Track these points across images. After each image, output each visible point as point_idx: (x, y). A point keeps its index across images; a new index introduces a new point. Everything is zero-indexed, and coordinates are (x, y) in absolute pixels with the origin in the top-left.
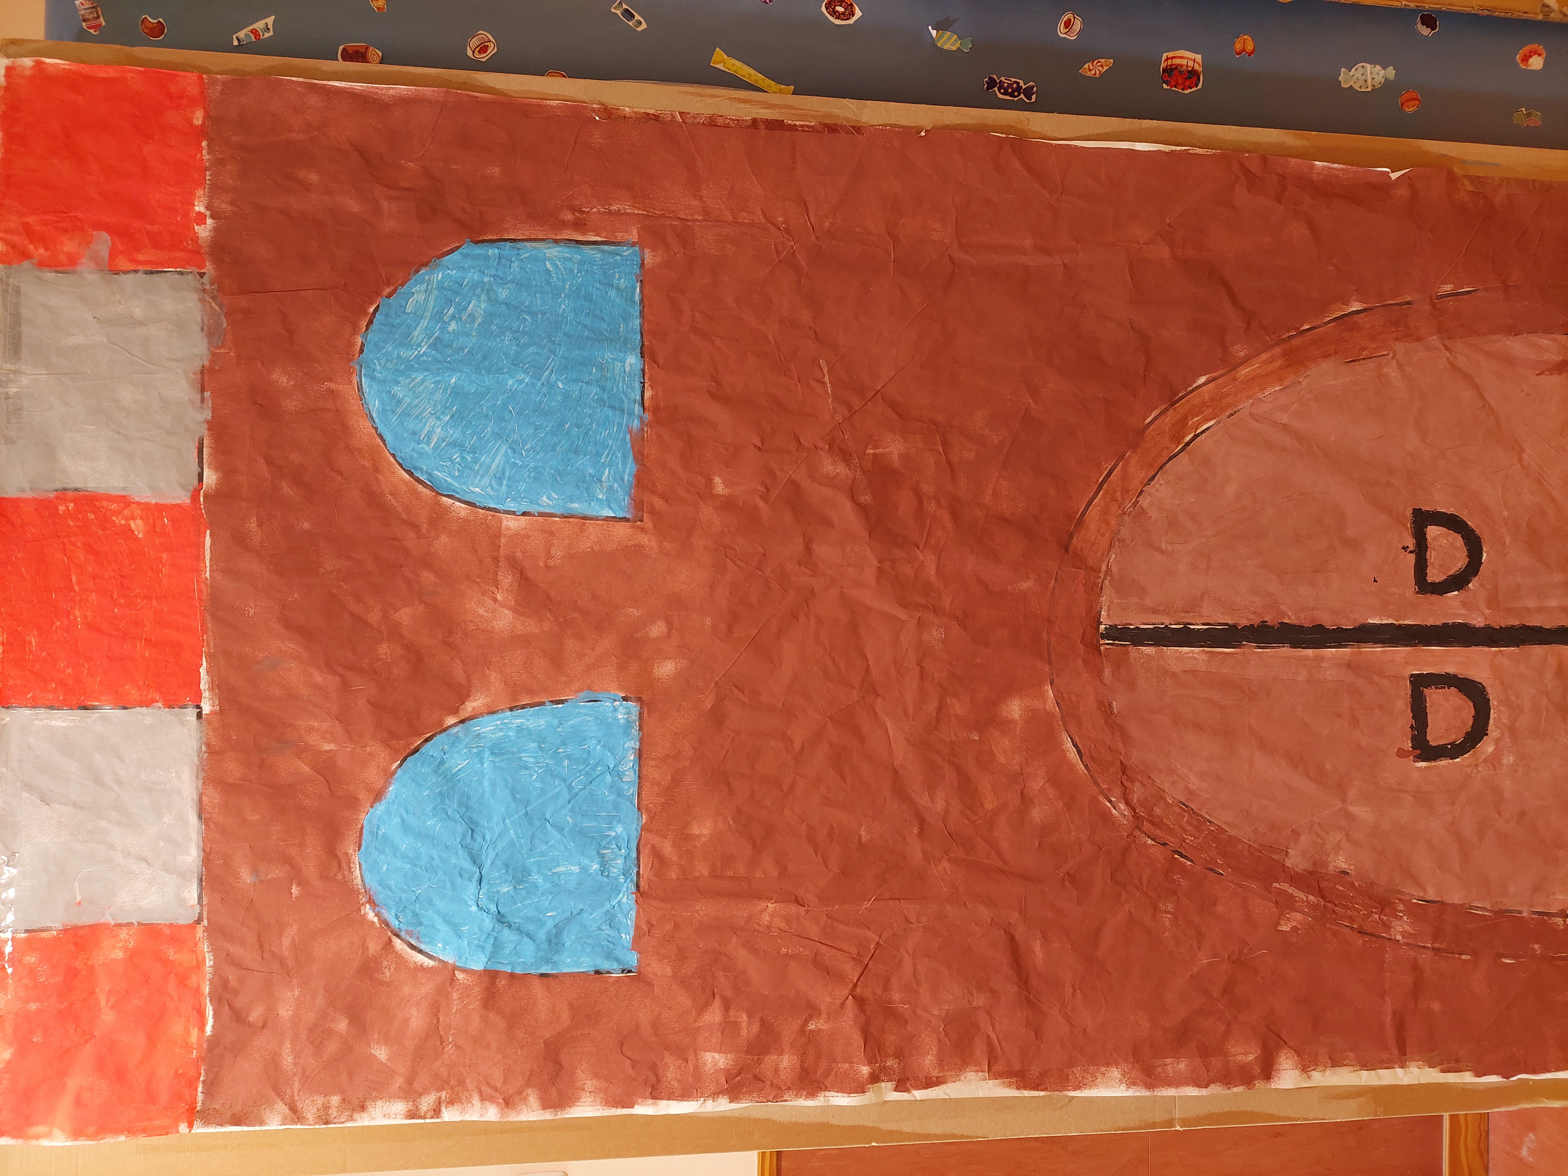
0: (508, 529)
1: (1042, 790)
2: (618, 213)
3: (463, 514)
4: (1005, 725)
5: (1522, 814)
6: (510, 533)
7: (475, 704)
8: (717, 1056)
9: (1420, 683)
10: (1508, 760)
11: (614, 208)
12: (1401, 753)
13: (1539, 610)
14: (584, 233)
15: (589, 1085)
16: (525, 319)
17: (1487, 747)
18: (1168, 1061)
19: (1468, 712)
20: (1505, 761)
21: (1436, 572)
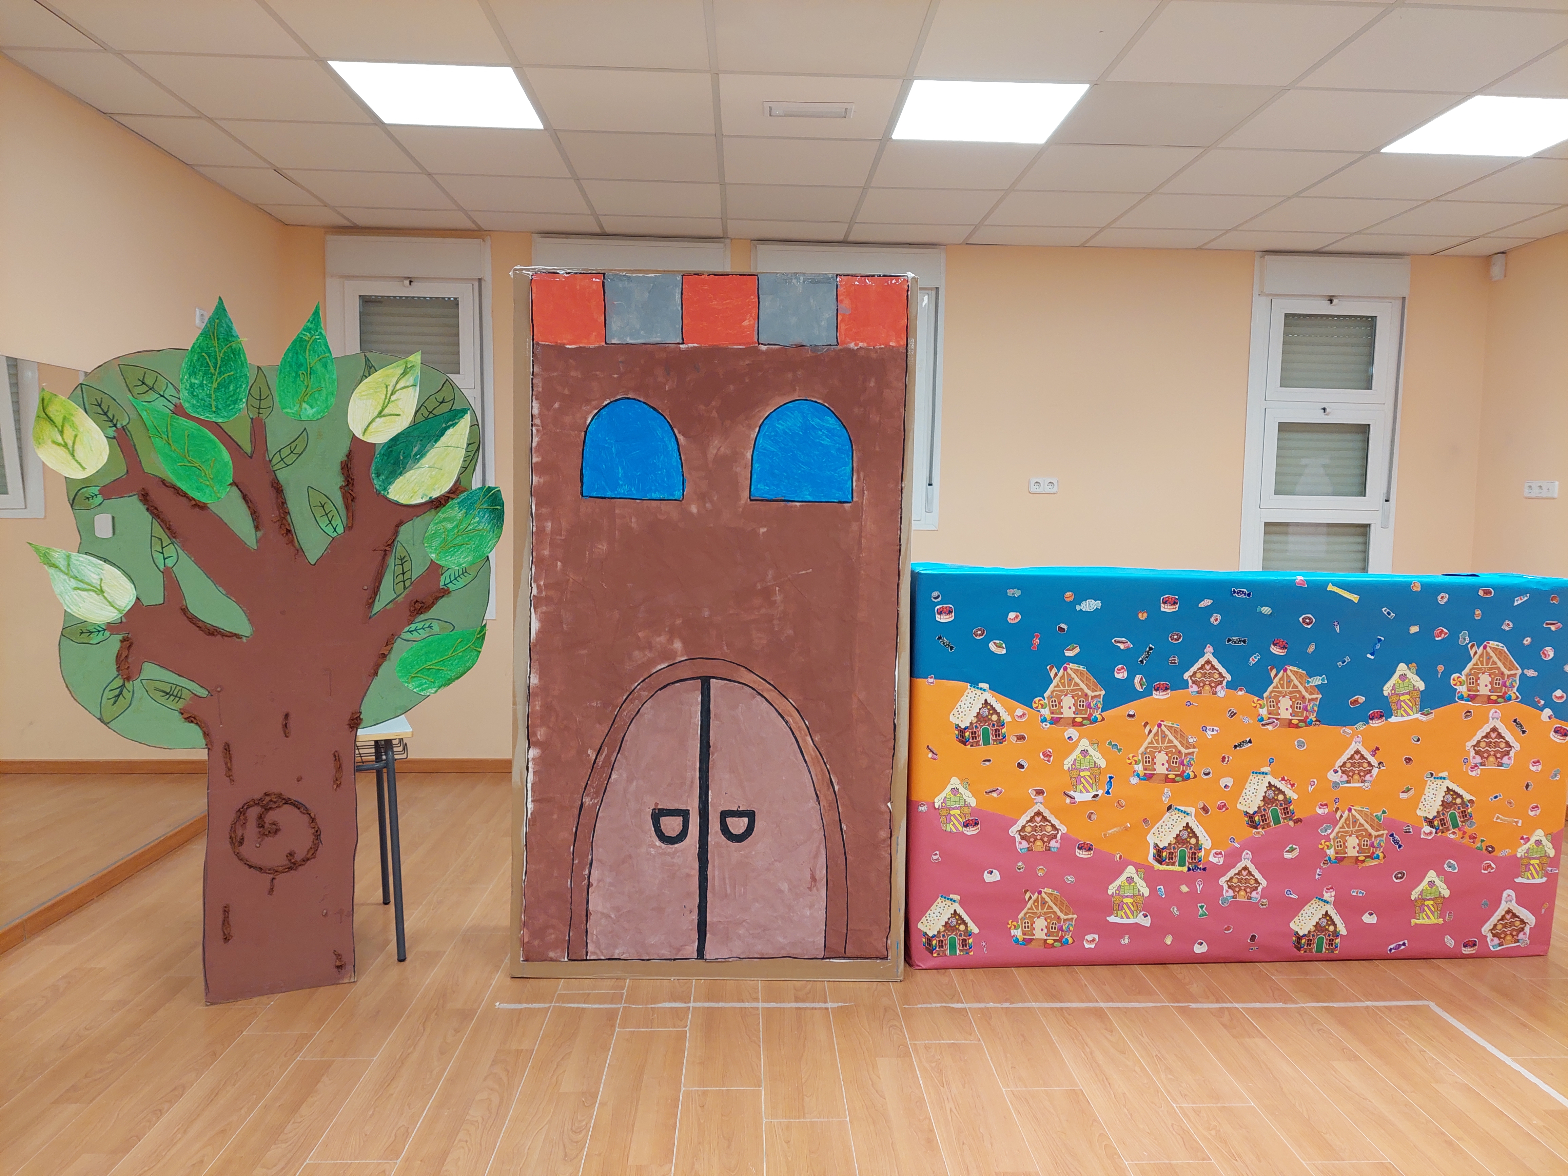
0: (747, 452)
1: (645, 655)
2: (864, 493)
3: (752, 436)
4: (671, 641)
5: (630, 857)
6: (745, 452)
7: (682, 439)
8: (550, 527)
9: (684, 814)
10: (653, 851)
11: (866, 492)
12: (657, 804)
13: (714, 866)
14: (856, 481)
15: (542, 480)
16: (823, 459)
17: (658, 843)
18: (540, 702)
19: (673, 834)
20: (652, 849)
21: (729, 821)
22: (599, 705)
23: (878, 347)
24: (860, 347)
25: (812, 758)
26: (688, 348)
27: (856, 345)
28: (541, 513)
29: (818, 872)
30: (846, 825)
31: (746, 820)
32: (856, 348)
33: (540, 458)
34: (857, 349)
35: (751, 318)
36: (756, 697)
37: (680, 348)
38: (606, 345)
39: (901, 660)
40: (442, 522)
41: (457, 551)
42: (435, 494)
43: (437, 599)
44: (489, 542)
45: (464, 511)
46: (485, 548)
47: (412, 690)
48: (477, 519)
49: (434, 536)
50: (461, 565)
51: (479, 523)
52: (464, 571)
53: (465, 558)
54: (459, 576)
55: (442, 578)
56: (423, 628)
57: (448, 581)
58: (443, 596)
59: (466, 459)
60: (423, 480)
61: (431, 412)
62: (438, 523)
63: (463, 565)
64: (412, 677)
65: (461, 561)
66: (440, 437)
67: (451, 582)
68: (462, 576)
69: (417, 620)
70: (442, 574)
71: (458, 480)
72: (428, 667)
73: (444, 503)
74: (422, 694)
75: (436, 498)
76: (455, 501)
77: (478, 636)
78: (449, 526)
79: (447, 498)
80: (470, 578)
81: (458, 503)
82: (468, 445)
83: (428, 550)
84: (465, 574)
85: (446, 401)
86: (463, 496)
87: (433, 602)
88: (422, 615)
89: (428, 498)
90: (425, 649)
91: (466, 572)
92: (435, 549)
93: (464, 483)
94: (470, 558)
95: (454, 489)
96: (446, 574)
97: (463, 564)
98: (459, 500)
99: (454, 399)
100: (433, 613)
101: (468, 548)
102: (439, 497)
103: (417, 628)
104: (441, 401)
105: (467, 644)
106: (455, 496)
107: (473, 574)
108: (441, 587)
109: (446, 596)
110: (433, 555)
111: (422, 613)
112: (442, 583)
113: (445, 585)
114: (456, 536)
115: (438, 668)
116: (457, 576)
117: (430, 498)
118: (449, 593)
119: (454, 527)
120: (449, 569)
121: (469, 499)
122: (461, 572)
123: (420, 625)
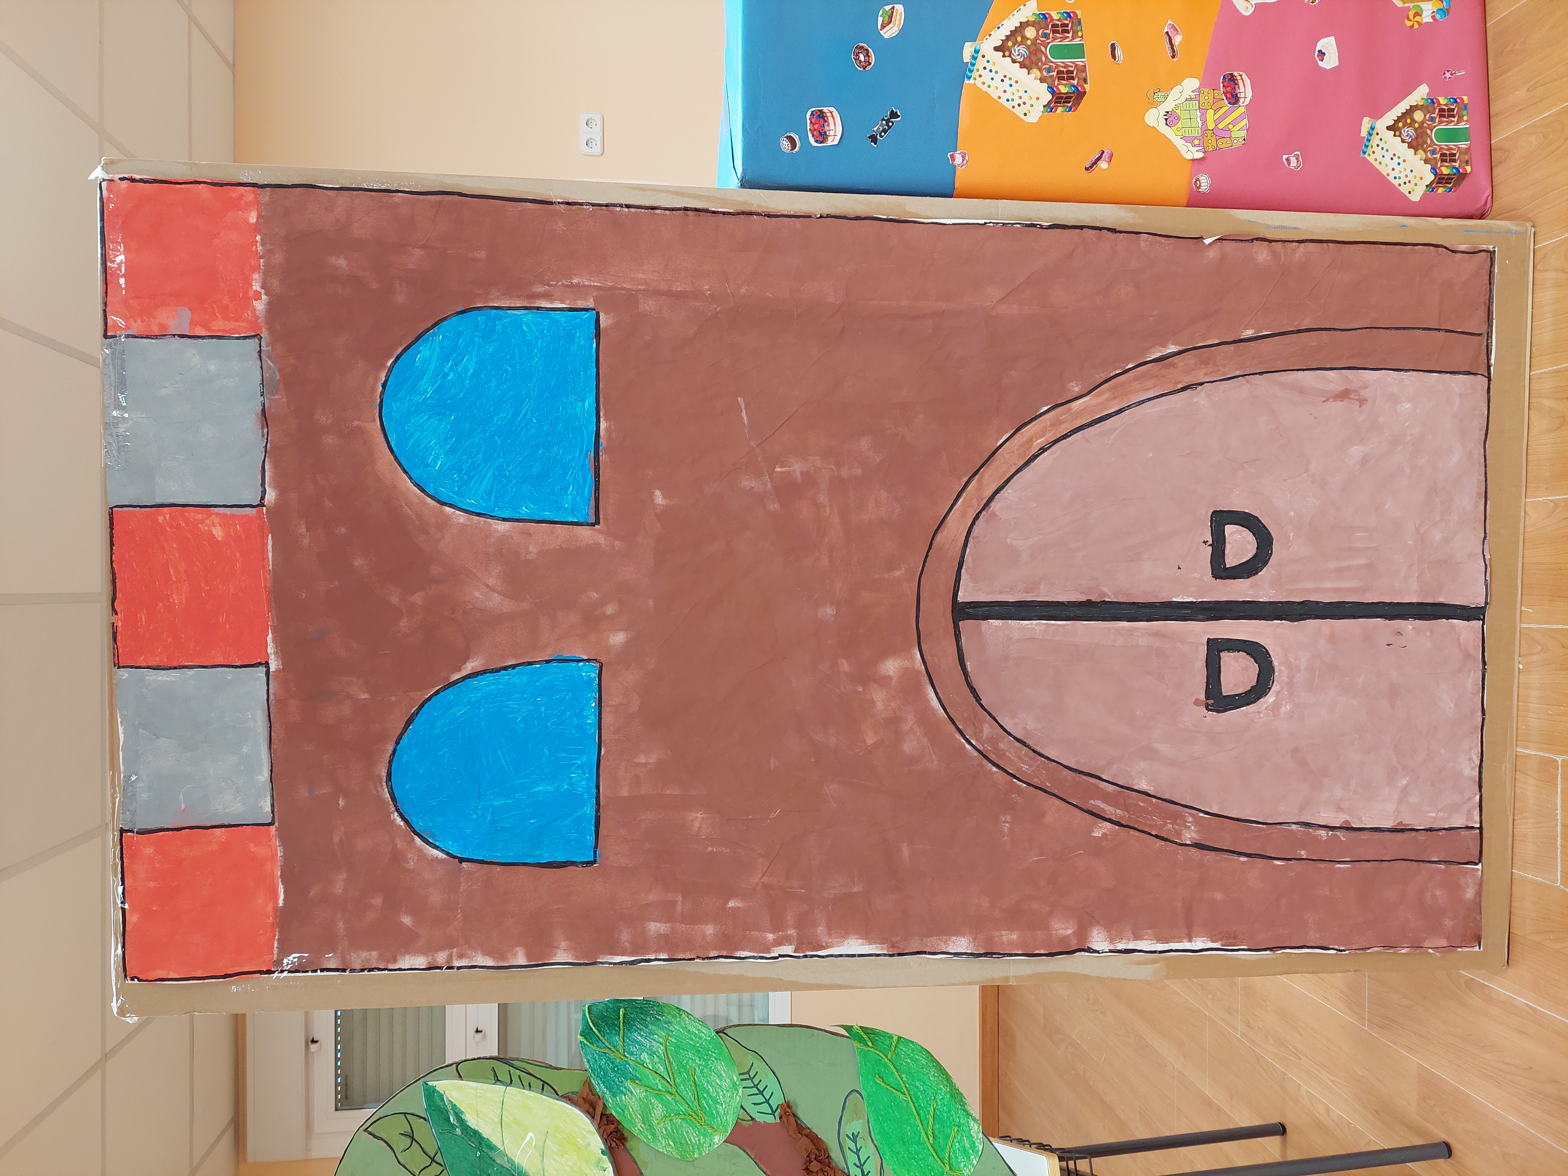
0: (497, 531)
1: (912, 730)
2: (578, 285)
3: (462, 520)
4: (882, 682)
5: (1295, 751)
6: (498, 534)
7: (473, 664)
8: (658, 925)
9: (1216, 648)
10: (1286, 708)
11: (575, 281)
12: (1197, 703)
13: (1316, 590)
14: (552, 302)
15: (563, 944)
16: (506, 370)
17: (1270, 698)
19: (1254, 668)
20: (1283, 709)
21: (1231, 560)
22: (1008, 818)
23: (260, 248)
24: (262, 288)
25: (1115, 398)
26: (276, 653)
27: (257, 296)
28: (630, 943)
29: (1331, 387)
30: (1246, 328)
31: (1229, 529)
32: (264, 297)
33: (518, 949)
34: (266, 294)
35: (207, 521)
36: (993, 511)
37: (277, 671)
38: (277, 824)
39: (922, 214)
40: (651, 1126)
41: (708, 1093)
42: (597, 1143)
43: (800, 1128)
44: (689, 1031)
45: (628, 1084)
46: (701, 1038)
47: (975, 1167)
48: (645, 1056)
49: (680, 1143)
50: (734, 1084)
51: (652, 1053)
52: (747, 1076)
53: (720, 1077)
54: (756, 1086)
55: (760, 1118)
56: (857, 1152)
57: (765, 1108)
58: (794, 1115)
59: (526, 1084)
60: (568, 1169)
61: (433, 1160)
62: (653, 1134)
63: (735, 1079)
64: (951, 1169)
65: (726, 1084)
66: (482, 1138)
67: (767, 1101)
68: (756, 1081)
69: (841, 1164)
70: (753, 1119)
71: (570, 1099)
72: (931, 1139)
73: (613, 1127)
74: (981, 1148)
75: (605, 1141)
76: (610, 1102)
77: (870, 1044)
78: (659, 1110)
79: (604, 1119)
80: (759, 1066)
81: (614, 1095)
82: (497, 1080)
83: (706, 1151)
84: (752, 1074)
85: (409, 1130)
86: (600, 1088)
87: (807, 1136)
88: (832, 1155)
89: (605, 1157)
90: (897, 1145)
91: (748, 1073)
92: (704, 1135)
93: (574, 1087)
94: (721, 1067)
95: (587, 1106)
96: (753, 1111)
97: (732, 1080)
98: (608, 1096)
99: (405, 1114)
100: (827, 1135)
101: (702, 1072)
102: (602, 1136)
103: (858, 1164)
104: (408, 1141)
105: (885, 1065)
106: (600, 1103)
107: (751, 1058)
108: (778, 1120)
109: (794, 1109)
110: (716, 1140)
111: (829, 1157)
112: (770, 1119)
113: (773, 1113)
114: (678, 1098)
115: (931, 1119)
116: (755, 1091)
117: (603, 1152)
118: (789, 1106)
119: (661, 1101)
120: (742, 1107)
121: (605, 1074)
122: (749, 1083)
123: (852, 1158)
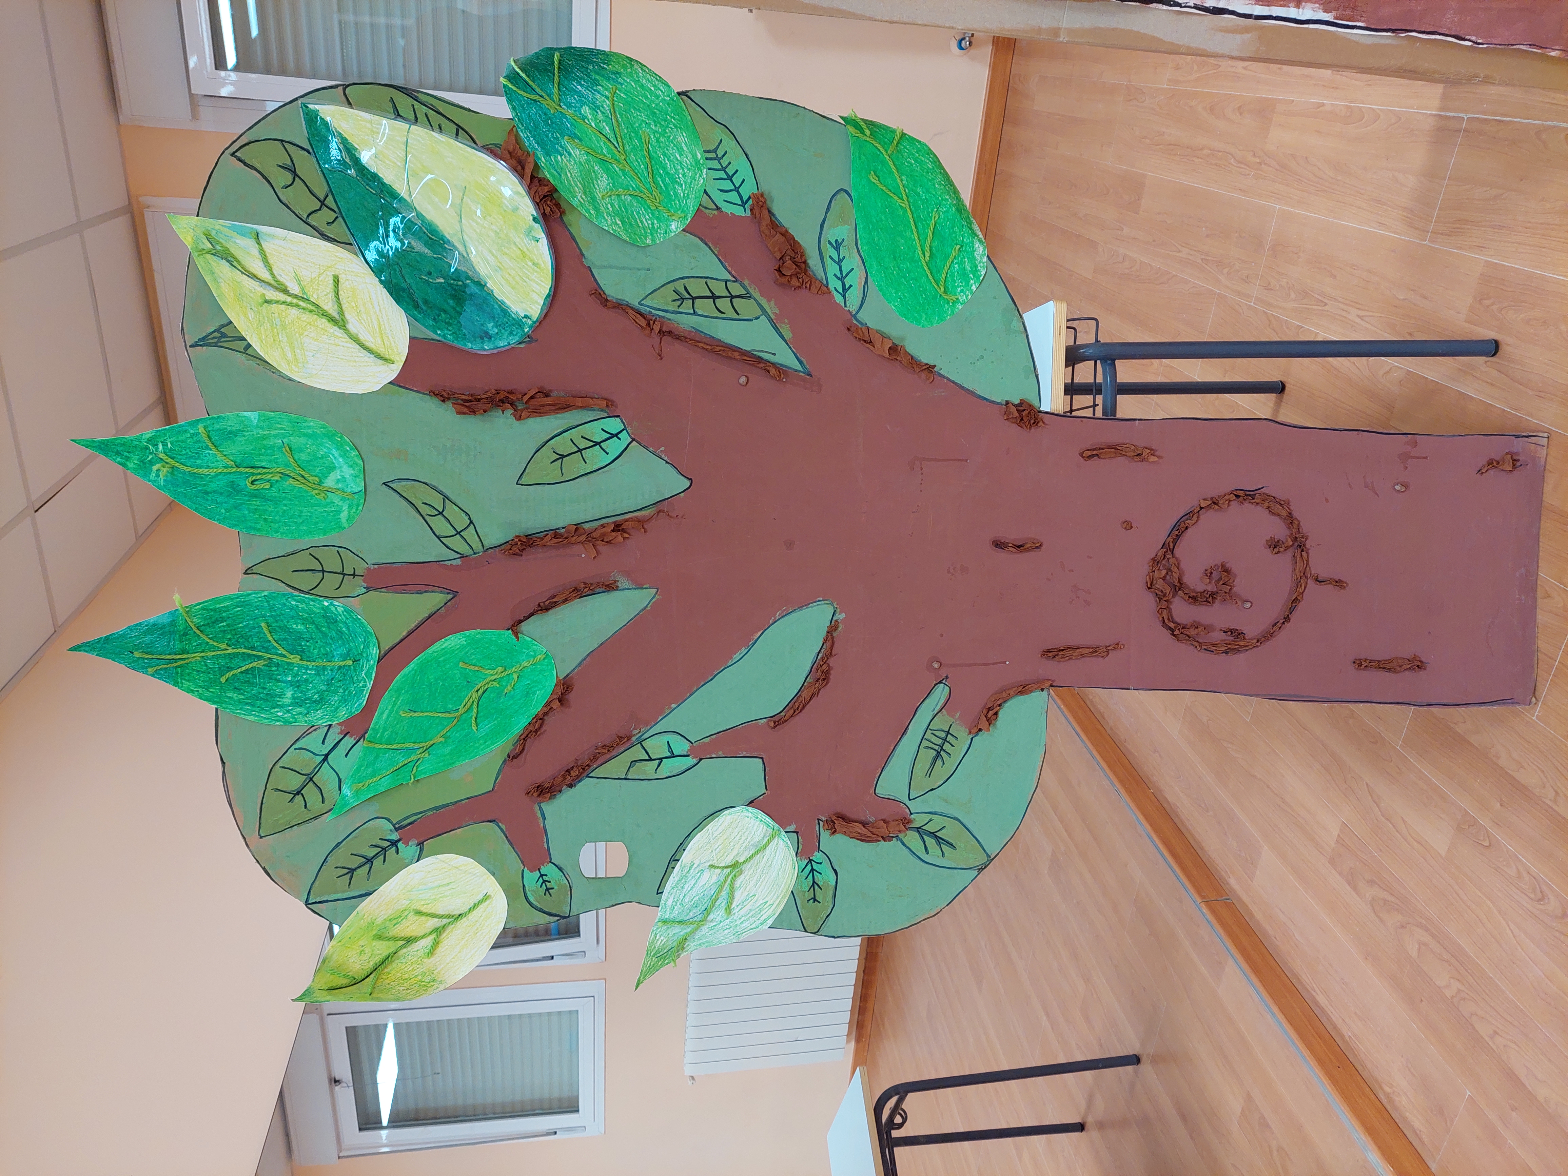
40: (593, 199)
41: (664, 169)
42: (528, 208)
43: (775, 225)
44: (642, 86)
45: (565, 141)
46: (657, 97)
47: (973, 294)
48: (586, 110)
49: (629, 223)
50: (697, 162)
51: (595, 108)
52: (713, 155)
53: (680, 150)
54: (724, 169)
55: (727, 209)
56: (839, 263)
57: (734, 197)
58: (769, 211)
59: (436, 126)
60: (492, 234)
61: (323, 203)
62: (596, 209)
63: (699, 156)
64: (945, 292)
65: (687, 160)
66: (383, 184)
67: (737, 189)
68: (724, 162)
69: (820, 274)
70: (718, 208)
71: (492, 151)
72: (927, 255)
73: (546, 189)
74: (983, 273)
75: (537, 204)
76: (543, 161)
77: (868, 132)
78: (603, 183)
79: (536, 182)
80: (728, 144)
81: (548, 154)
82: (398, 115)
83: (660, 238)
84: (720, 153)
85: (289, 163)
86: (529, 142)
87: (782, 235)
88: (811, 262)
89: (537, 226)
90: (887, 260)
91: (715, 151)
92: (659, 220)
93: (499, 138)
94: (682, 138)
95: (514, 162)
96: (719, 198)
97: (694, 156)
98: (540, 153)
99: (282, 141)
100: (807, 240)
101: (657, 140)
102: (533, 199)
103: (839, 276)
104: (289, 177)
105: (883, 163)
106: (530, 159)
107: (719, 133)
108: (749, 213)
109: (768, 202)
110: (673, 226)
111: (805, 262)
112: (739, 211)
113: (743, 204)
114: (627, 169)
115: (930, 233)
116: (722, 174)
117: (534, 219)
118: (762, 195)
119: (607, 171)
120: (705, 192)
121: (536, 127)
122: (715, 164)
123: (832, 269)
